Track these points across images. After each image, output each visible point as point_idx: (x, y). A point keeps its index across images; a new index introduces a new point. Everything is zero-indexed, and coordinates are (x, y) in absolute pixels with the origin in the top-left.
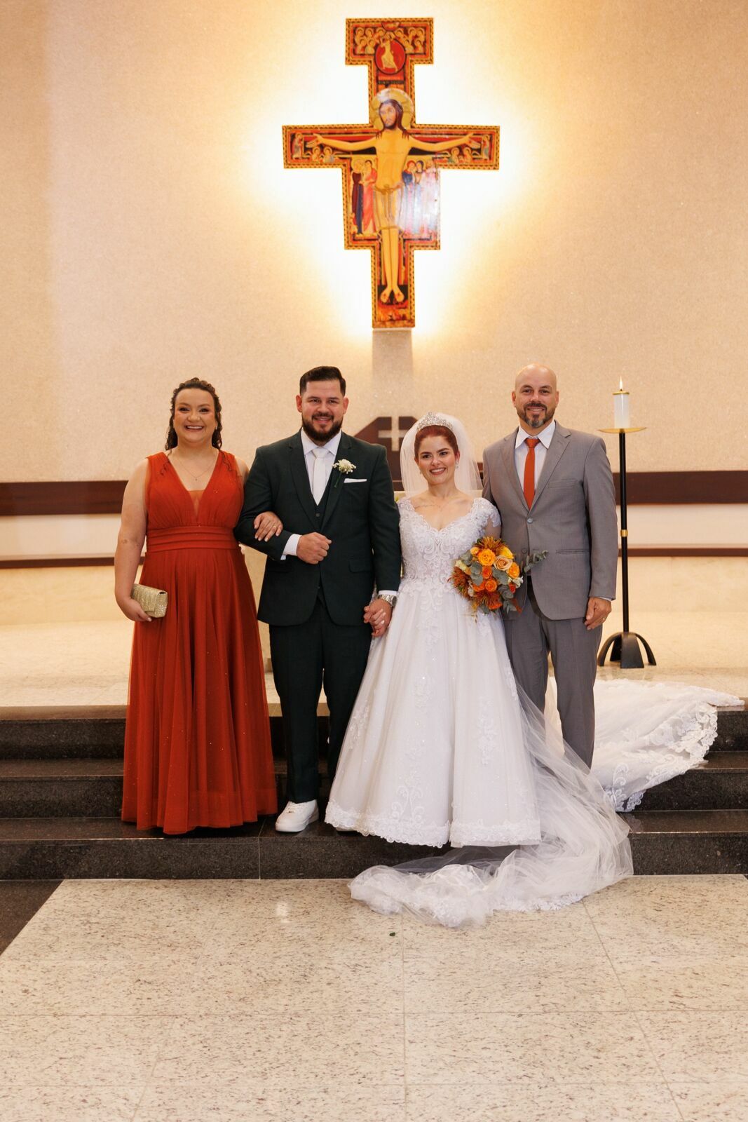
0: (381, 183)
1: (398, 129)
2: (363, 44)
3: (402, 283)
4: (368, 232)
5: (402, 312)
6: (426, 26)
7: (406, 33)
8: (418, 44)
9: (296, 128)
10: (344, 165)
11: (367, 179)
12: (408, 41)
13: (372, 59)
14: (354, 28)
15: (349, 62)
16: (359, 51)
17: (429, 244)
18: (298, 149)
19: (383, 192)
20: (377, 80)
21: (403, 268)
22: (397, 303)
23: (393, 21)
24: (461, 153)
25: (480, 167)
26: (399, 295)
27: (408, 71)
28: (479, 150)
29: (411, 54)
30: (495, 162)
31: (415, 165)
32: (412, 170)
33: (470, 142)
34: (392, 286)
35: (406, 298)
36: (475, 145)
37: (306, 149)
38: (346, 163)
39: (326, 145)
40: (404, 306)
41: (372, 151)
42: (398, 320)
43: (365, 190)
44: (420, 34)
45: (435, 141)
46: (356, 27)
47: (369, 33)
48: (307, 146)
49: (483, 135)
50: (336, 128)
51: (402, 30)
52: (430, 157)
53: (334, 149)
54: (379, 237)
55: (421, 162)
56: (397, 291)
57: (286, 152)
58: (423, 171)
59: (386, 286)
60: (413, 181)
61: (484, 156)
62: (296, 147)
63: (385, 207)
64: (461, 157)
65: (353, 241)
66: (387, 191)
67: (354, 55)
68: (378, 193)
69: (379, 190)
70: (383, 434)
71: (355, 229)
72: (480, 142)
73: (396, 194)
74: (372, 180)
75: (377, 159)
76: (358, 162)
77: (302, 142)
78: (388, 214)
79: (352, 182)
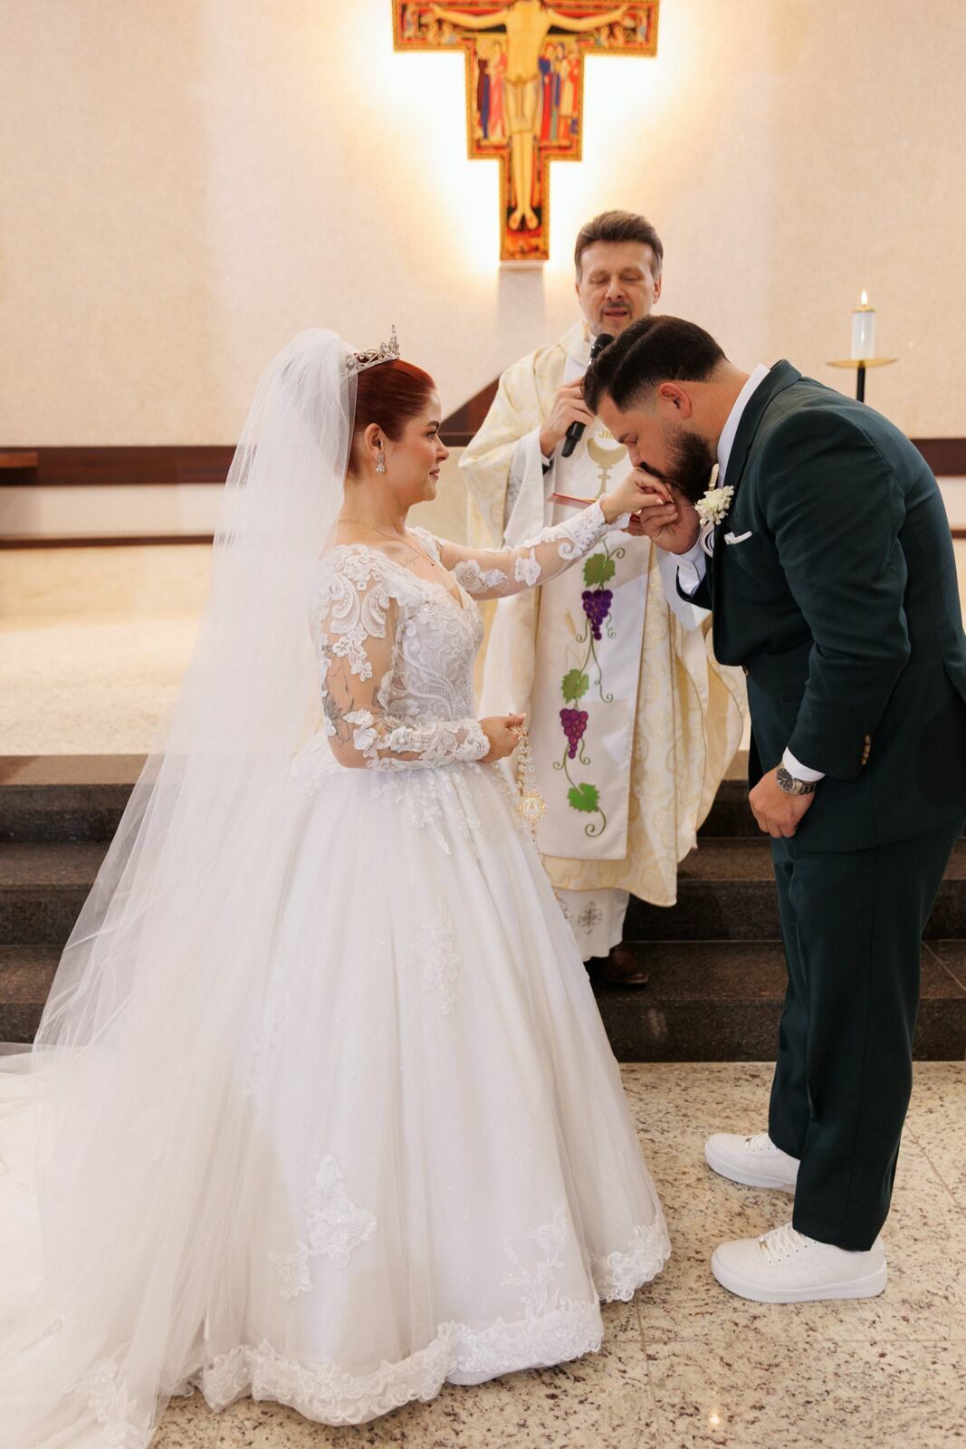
0: (513, 72)
1: (535, 0)
3: (535, 204)
4: (496, 137)
10: (468, 48)
11: (496, 67)
17: (569, 153)
18: (411, 27)
19: (515, 84)
21: (537, 186)
22: (530, 230)
24: (612, 34)
25: (635, 52)
26: (531, 220)
28: (634, 30)
30: (651, 45)
31: (555, 48)
32: (550, 54)
33: (623, 19)
34: (524, 208)
35: (540, 224)
36: (629, 23)
37: (420, 26)
38: (470, 44)
39: (445, 20)
41: (501, 29)
42: (529, 251)
43: (493, 81)
45: (579, 16)
48: (422, 21)
49: (639, 9)
52: (574, 38)
53: (455, 26)
54: (509, 143)
55: (563, 45)
56: (530, 215)
57: (395, 30)
58: (564, 57)
59: (516, 208)
60: (552, 69)
61: (640, 38)
62: (408, 22)
63: (517, 103)
64: (612, 40)
65: (478, 149)
66: (519, 84)
68: (510, 88)
69: (508, 80)
71: (479, 133)
72: (635, 19)
73: (530, 86)
74: (501, 69)
75: (507, 41)
76: (485, 44)
77: (416, 17)
78: (521, 114)
79: (477, 72)
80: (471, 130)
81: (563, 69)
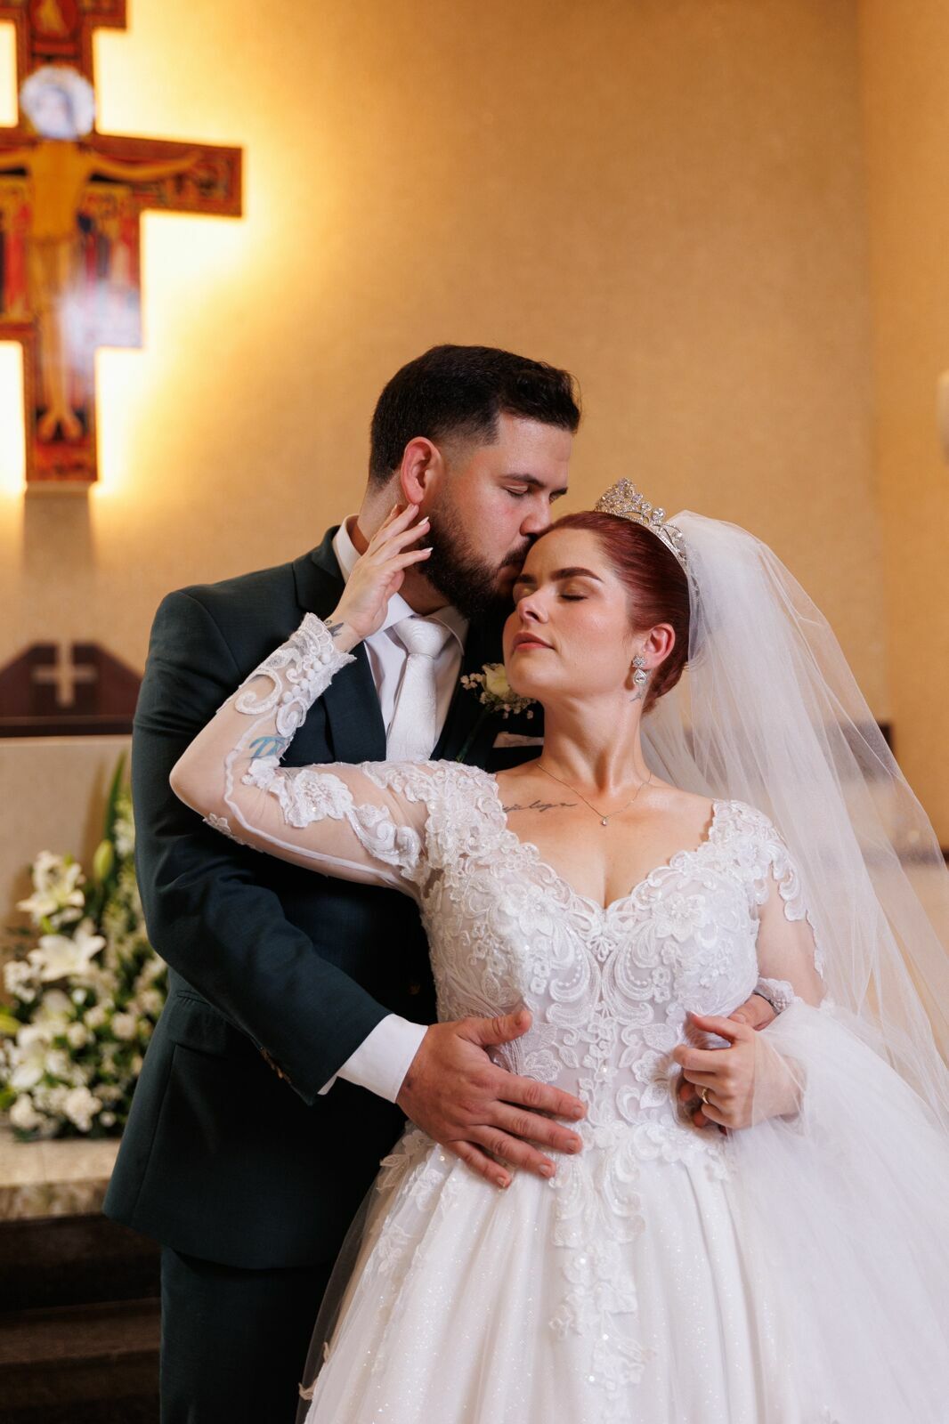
0: (39, 230)
3: (76, 406)
5: (77, 456)
11: (14, 220)
13: (22, 13)
17: (125, 337)
19: (43, 245)
20: (32, 51)
22: (69, 441)
24: (180, 188)
25: (212, 212)
26: (71, 427)
27: (83, 39)
28: (210, 184)
29: (91, 12)
30: (234, 203)
31: (99, 201)
32: (95, 210)
33: (195, 169)
34: (61, 412)
35: (83, 430)
36: (203, 174)
41: (20, 172)
42: (68, 469)
43: (12, 241)
45: (133, 162)
49: (216, 160)
52: (125, 188)
54: (34, 321)
55: (110, 198)
56: (69, 420)
58: (112, 212)
59: (49, 410)
60: (96, 227)
61: (219, 193)
63: (46, 269)
66: (49, 244)
68: (35, 249)
69: (34, 239)
70: (42, 674)
72: (211, 171)
73: (66, 247)
74: (23, 222)
75: (30, 188)
78: (53, 283)
81: (112, 228)
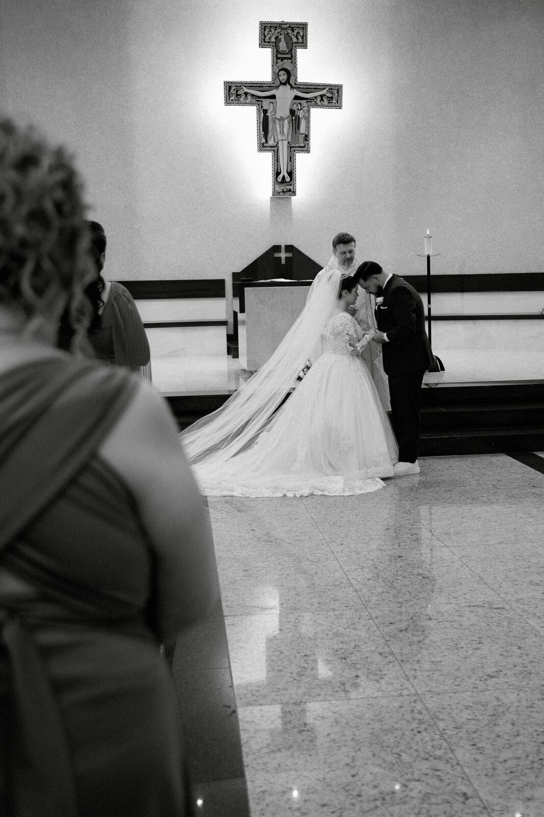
0: (278, 115)
1: (288, 85)
2: (269, 36)
3: (289, 171)
5: (289, 187)
6: (304, 27)
7: (293, 30)
8: (299, 37)
9: (231, 83)
10: (258, 105)
11: (270, 113)
12: (294, 35)
13: (274, 45)
14: (265, 27)
15: (261, 46)
16: (267, 39)
18: (233, 95)
19: (279, 120)
20: (277, 57)
21: (290, 163)
22: (287, 182)
23: (286, 24)
24: (322, 100)
25: (332, 107)
26: (287, 178)
27: (293, 52)
28: (332, 98)
29: (295, 43)
31: (297, 105)
32: (295, 108)
33: (327, 93)
34: (284, 173)
35: (291, 180)
37: (237, 95)
38: (260, 103)
39: (248, 93)
40: (290, 184)
41: (273, 97)
42: (287, 191)
43: (270, 118)
44: (300, 31)
45: (307, 92)
46: (266, 27)
47: (273, 30)
48: (238, 93)
49: (333, 89)
50: (254, 83)
51: (290, 29)
52: (305, 101)
53: (253, 95)
54: (277, 145)
55: (300, 104)
56: (286, 175)
57: (225, 96)
58: (301, 109)
59: (280, 173)
60: (296, 114)
62: (231, 94)
63: (280, 128)
64: (322, 102)
65: (263, 147)
66: (281, 120)
67: (264, 43)
68: (277, 121)
69: (278, 119)
70: (276, 255)
71: (263, 140)
72: (332, 93)
73: (286, 121)
74: (273, 113)
75: (276, 102)
76: (266, 104)
77: (235, 91)
78: (282, 132)
79: (262, 115)
80: (259, 139)
